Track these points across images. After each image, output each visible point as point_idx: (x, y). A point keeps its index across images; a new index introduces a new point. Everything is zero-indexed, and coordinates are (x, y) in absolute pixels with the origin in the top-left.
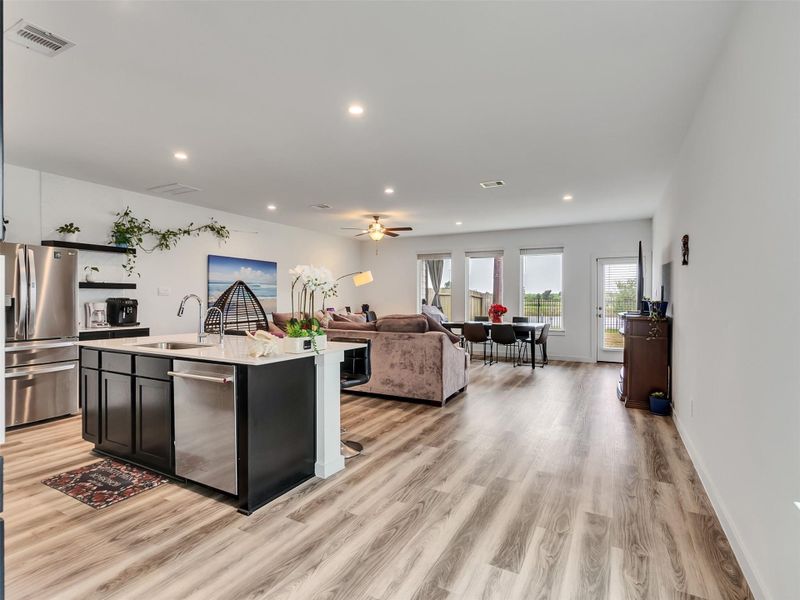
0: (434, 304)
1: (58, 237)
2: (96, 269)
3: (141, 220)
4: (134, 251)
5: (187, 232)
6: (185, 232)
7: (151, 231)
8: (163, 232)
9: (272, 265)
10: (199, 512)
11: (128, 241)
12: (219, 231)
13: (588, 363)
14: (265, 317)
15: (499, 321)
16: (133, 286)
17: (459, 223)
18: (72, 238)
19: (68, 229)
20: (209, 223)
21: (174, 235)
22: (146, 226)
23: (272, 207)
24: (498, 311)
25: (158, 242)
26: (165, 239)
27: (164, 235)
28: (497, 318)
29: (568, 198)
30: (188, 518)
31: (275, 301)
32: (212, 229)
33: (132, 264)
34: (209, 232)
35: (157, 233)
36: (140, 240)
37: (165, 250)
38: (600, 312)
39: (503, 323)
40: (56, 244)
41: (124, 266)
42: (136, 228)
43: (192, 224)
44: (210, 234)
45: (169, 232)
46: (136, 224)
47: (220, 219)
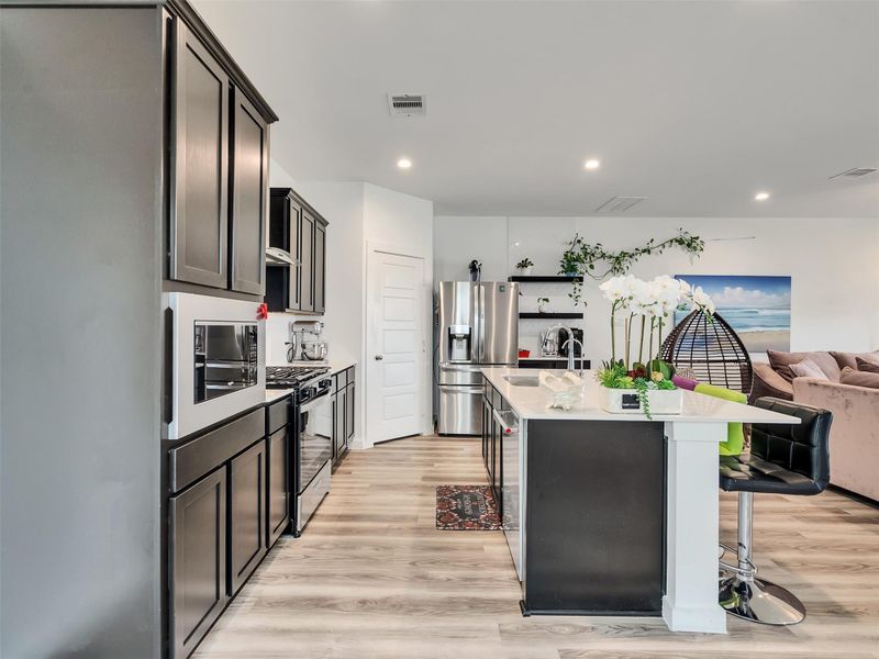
1: (518, 273)
2: (547, 300)
3: (593, 245)
4: (581, 279)
5: (647, 251)
6: (644, 251)
7: (603, 255)
8: (617, 255)
9: (785, 281)
10: (490, 579)
11: (573, 269)
12: (690, 244)
14: (746, 355)
16: (580, 316)
18: (527, 272)
19: (524, 264)
20: (677, 235)
21: (631, 257)
22: (599, 251)
23: (762, 196)
25: (611, 266)
26: (618, 262)
27: (618, 258)
30: (475, 579)
31: (789, 332)
32: (681, 242)
33: (577, 293)
34: (677, 248)
35: (611, 257)
36: (592, 267)
37: (618, 275)
40: (515, 279)
41: (571, 296)
42: (588, 254)
43: (652, 241)
44: (677, 249)
45: (624, 254)
46: (589, 251)
47: (692, 228)
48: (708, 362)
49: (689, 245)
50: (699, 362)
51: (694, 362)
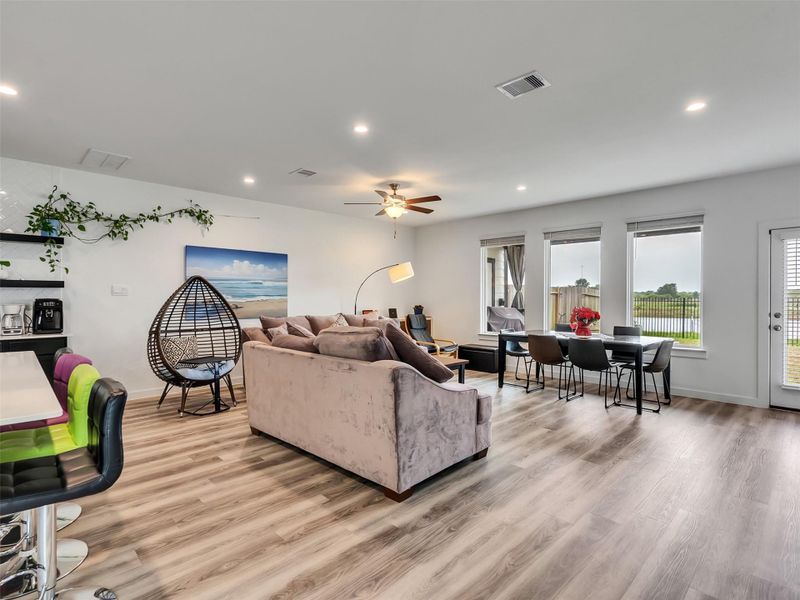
0: (515, 305)
2: (7, 263)
3: (84, 203)
4: (60, 241)
5: (155, 218)
6: (150, 218)
7: (98, 217)
8: (115, 218)
11: (47, 228)
12: (201, 216)
13: (750, 409)
14: (237, 322)
15: (587, 332)
16: (60, 284)
17: (522, 188)
20: (187, 206)
21: (135, 222)
22: (93, 211)
23: (249, 180)
24: (585, 318)
25: (107, 230)
26: (118, 227)
27: (116, 222)
28: (583, 329)
29: (696, 106)
31: (286, 301)
32: (191, 213)
33: (53, 257)
34: (186, 218)
35: (108, 219)
36: (82, 228)
37: (119, 241)
38: (776, 322)
39: (593, 337)
41: (43, 260)
42: (76, 214)
43: (159, 208)
44: (187, 220)
45: (125, 218)
46: (78, 209)
47: (203, 201)
48: (210, 329)
49: (199, 218)
50: (202, 330)
51: (198, 330)
